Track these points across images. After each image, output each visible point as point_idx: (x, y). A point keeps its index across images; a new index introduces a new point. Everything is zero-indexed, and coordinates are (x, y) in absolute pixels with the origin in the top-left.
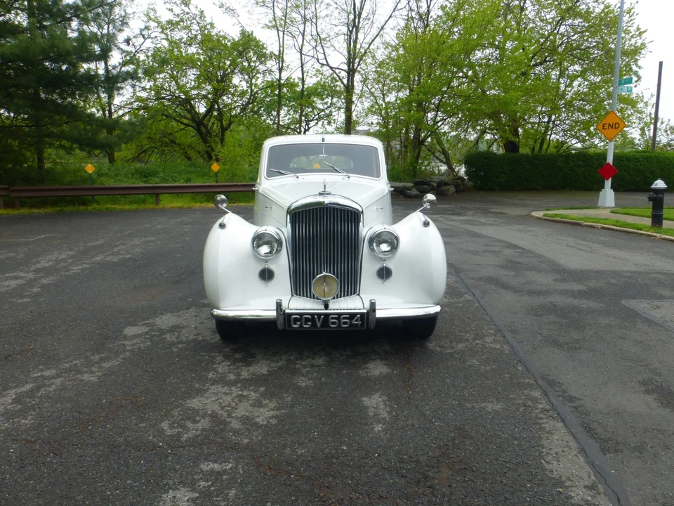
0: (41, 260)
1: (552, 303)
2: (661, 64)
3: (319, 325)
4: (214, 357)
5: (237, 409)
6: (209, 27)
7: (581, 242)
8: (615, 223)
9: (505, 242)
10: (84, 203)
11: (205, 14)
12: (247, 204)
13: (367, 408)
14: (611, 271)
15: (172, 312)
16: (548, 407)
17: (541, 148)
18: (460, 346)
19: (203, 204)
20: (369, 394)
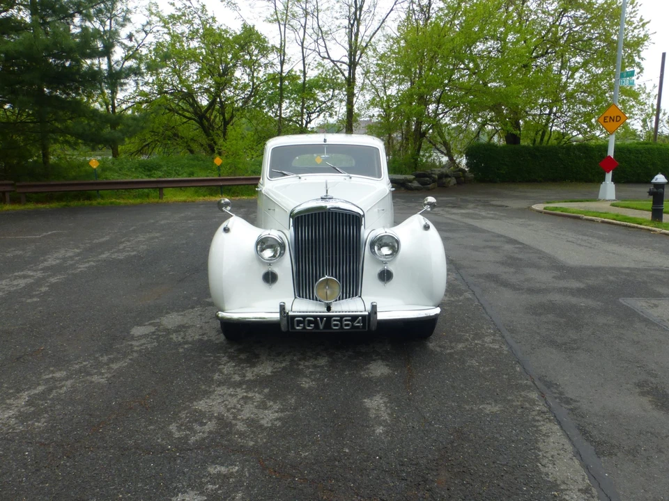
0: (49, 258)
1: (551, 301)
2: (664, 55)
3: (321, 327)
4: (219, 358)
5: (242, 411)
6: (210, 21)
7: (581, 237)
8: (615, 217)
9: (505, 237)
10: (89, 198)
11: (207, 8)
12: (249, 197)
13: (368, 410)
14: (611, 268)
15: (178, 311)
16: (545, 409)
17: (542, 139)
18: (460, 346)
19: (206, 198)
20: (370, 396)
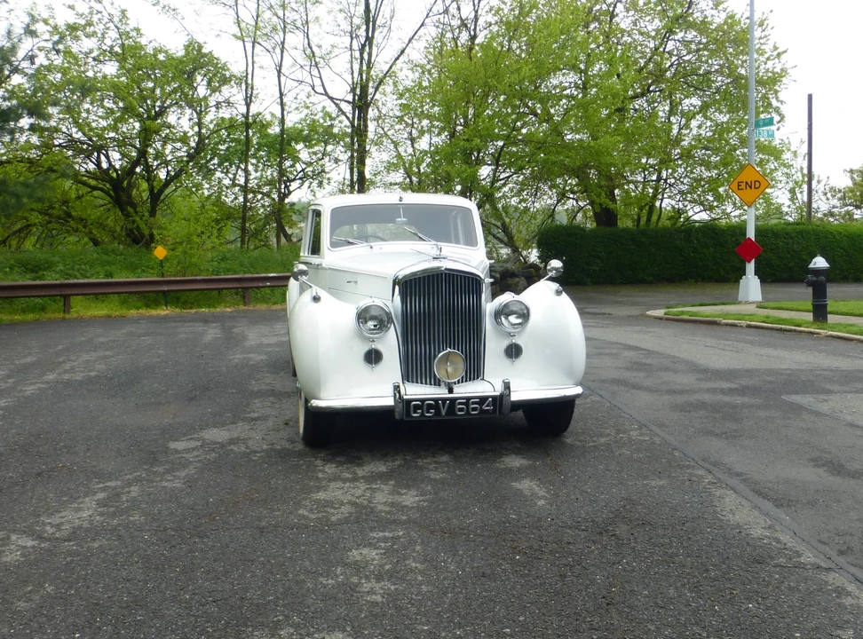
1: (699, 400)
2: (810, 97)
3: (443, 413)
4: (311, 462)
5: (374, 498)
6: (134, 34)
11: (128, 14)
13: (520, 490)
14: (767, 370)
15: (216, 427)
16: (715, 481)
17: (649, 219)
19: (142, 311)
